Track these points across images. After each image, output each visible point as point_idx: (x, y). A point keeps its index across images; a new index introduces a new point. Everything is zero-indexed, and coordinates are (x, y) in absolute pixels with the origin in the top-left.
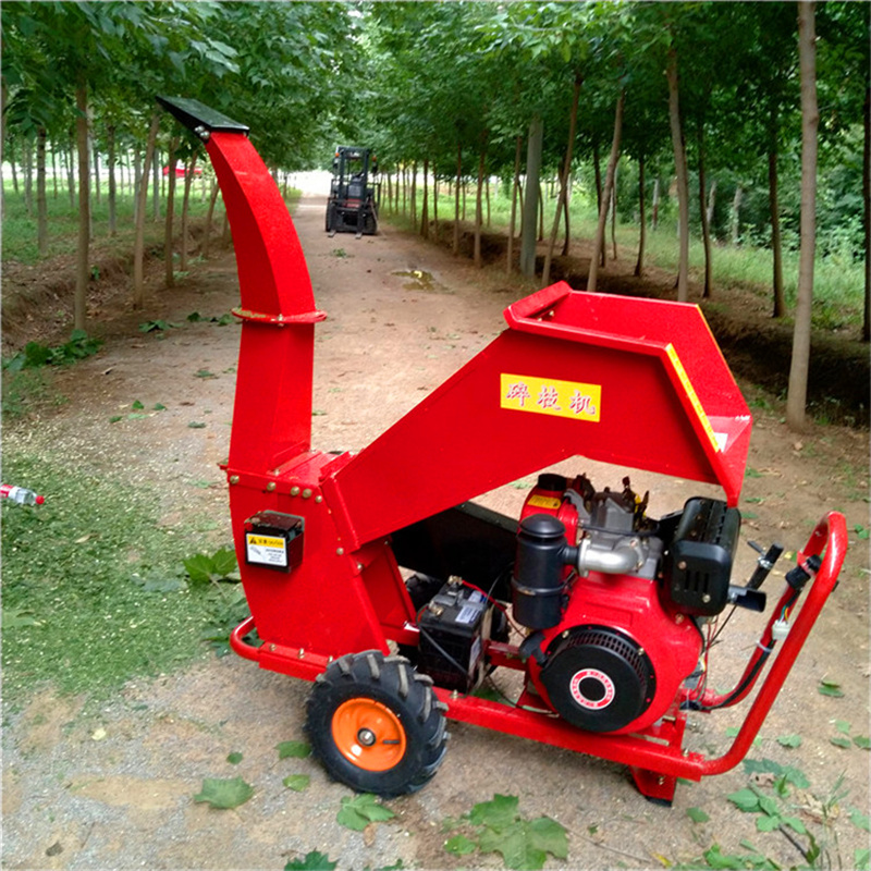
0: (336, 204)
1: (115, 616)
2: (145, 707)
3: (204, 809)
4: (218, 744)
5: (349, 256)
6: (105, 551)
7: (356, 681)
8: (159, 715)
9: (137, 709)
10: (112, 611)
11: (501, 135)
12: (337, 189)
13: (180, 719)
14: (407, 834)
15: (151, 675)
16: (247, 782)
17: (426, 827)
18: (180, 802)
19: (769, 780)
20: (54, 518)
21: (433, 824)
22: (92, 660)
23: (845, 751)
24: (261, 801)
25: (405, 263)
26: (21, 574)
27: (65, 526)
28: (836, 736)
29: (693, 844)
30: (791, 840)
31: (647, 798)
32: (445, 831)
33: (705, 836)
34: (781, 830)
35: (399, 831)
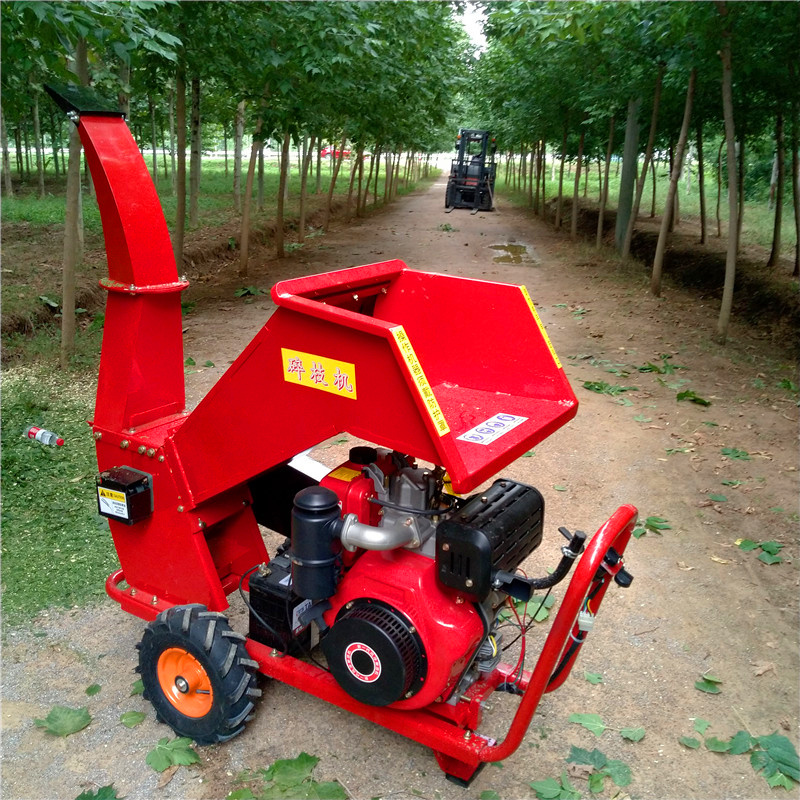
0: (456, 182)
1: (63, 550)
2: (45, 635)
3: (41, 734)
4: (86, 675)
5: (454, 231)
6: (90, 491)
7: (171, 632)
8: (53, 643)
9: (37, 636)
10: (63, 546)
11: (591, 117)
12: (457, 168)
13: (67, 648)
14: (201, 781)
15: (66, 606)
16: (91, 713)
17: (222, 776)
18: (25, 725)
19: (587, 772)
20: (64, 459)
21: (229, 774)
22: (25, 587)
23: (689, 752)
24: (93, 732)
25: (507, 237)
26: (10, 507)
27: (70, 466)
28: (687, 735)
31: (446, 775)
32: (237, 783)
35: (196, 777)
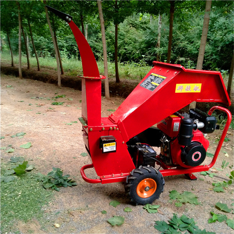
4: (94, 211)
8: (66, 212)
9: (57, 214)
14: (166, 208)
15: (45, 204)
22: (20, 208)
29: (209, 185)
30: (218, 177)
31: (192, 180)
32: (171, 204)
33: (209, 182)
34: (215, 176)
35: (164, 208)
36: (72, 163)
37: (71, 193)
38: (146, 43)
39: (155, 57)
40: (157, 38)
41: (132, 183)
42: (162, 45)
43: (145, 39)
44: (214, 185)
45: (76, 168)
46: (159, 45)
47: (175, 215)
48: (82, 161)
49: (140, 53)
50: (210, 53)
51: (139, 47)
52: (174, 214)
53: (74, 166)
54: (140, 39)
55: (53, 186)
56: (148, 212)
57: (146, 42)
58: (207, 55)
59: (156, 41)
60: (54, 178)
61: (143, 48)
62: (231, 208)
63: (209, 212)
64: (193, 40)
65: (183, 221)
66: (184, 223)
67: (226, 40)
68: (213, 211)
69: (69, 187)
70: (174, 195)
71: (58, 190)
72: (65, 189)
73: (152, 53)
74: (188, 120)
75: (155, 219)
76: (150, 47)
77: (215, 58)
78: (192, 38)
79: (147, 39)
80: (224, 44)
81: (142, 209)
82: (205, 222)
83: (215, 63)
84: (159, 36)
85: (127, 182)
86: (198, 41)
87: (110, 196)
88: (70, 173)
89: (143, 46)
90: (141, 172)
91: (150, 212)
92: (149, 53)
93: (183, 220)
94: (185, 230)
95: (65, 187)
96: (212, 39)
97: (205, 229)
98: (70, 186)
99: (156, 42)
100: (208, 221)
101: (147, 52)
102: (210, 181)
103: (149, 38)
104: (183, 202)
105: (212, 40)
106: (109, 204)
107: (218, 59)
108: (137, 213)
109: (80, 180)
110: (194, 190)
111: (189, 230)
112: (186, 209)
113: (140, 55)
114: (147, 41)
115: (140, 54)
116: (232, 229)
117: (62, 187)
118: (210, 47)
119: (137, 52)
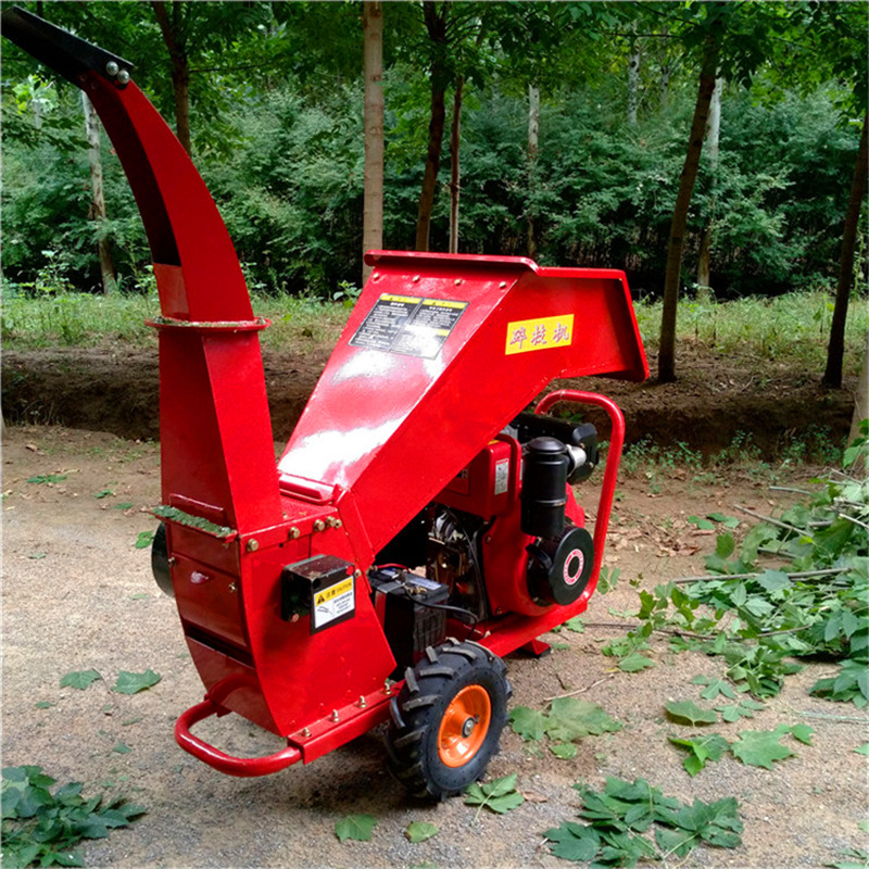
14: (537, 776)
17: (530, 764)
21: (529, 759)
29: (595, 657)
30: (596, 625)
31: (538, 657)
32: (541, 756)
33: (590, 649)
34: (586, 625)
35: (532, 780)
36: (47, 727)
37: (143, 854)
38: (45, 204)
39: (93, 257)
40: (89, 184)
41: (424, 723)
42: (114, 211)
43: (41, 186)
44: (609, 654)
45: (85, 746)
46: (102, 209)
47: (583, 790)
48: (88, 711)
49: (26, 242)
50: (299, 233)
51: (17, 219)
52: (577, 787)
53: (70, 740)
54: (18, 189)
55: (41, 855)
56: (494, 812)
57: (44, 199)
58: (290, 239)
59: (89, 194)
60: (14, 817)
61: (37, 225)
62: (709, 708)
63: (664, 739)
64: (228, 187)
65: (623, 800)
66: (629, 805)
67: (347, 187)
68: (674, 736)
69: (115, 832)
70: (527, 724)
71: (76, 862)
72: (105, 847)
73: (76, 241)
74: (550, 443)
75: (534, 829)
76: (65, 220)
77: (319, 249)
78: (224, 182)
79: (51, 187)
80: (342, 201)
81: (468, 810)
82: (682, 776)
83: (320, 266)
84: (98, 176)
85: (403, 724)
86: (248, 192)
87: (316, 805)
88: (72, 775)
89: (34, 214)
90: (448, 670)
91: (504, 810)
92: (65, 242)
93: (621, 796)
94: (650, 824)
95: (98, 838)
96: (298, 184)
97: (696, 798)
98: (118, 828)
99: (86, 198)
100: (685, 770)
101: (55, 240)
102: (591, 646)
103: (58, 184)
104: (572, 738)
105: (297, 188)
106: (338, 838)
107: (328, 251)
108: (460, 829)
109: (140, 786)
110: (569, 688)
111: (661, 819)
112: (598, 756)
113: (28, 253)
114: (49, 197)
115: (25, 247)
116: (762, 771)
117: (85, 843)
118: (295, 212)
119: (14, 242)
